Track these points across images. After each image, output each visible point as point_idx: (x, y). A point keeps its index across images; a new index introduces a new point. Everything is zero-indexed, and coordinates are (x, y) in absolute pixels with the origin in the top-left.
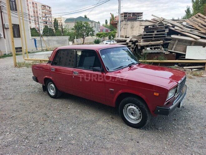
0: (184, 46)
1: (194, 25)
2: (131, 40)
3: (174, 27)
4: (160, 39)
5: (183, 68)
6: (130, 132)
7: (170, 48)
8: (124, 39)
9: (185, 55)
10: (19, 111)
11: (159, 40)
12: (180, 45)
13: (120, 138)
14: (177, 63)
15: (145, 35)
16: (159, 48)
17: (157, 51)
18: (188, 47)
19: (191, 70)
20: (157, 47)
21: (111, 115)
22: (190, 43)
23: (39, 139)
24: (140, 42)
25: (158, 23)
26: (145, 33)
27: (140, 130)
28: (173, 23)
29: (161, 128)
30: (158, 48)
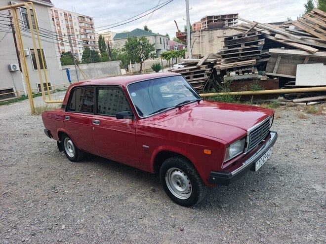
0: (293, 65)
1: (307, 30)
2: (205, 60)
3: (273, 35)
4: (252, 56)
5: (293, 102)
6: (174, 214)
7: (269, 70)
8: (195, 60)
9: (294, 80)
10: (17, 184)
11: (250, 58)
12: (285, 64)
13: (156, 224)
14: (282, 94)
15: (226, 52)
16: (250, 71)
17: (246, 76)
18: (299, 66)
19: (305, 104)
20: (246, 69)
21: (153, 186)
22: (302, 60)
23: (33, 227)
24: (220, 64)
25: (249, 30)
26: (227, 49)
27: (192, 210)
28: (272, 29)
29: (226, 205)
30: (248, 72)
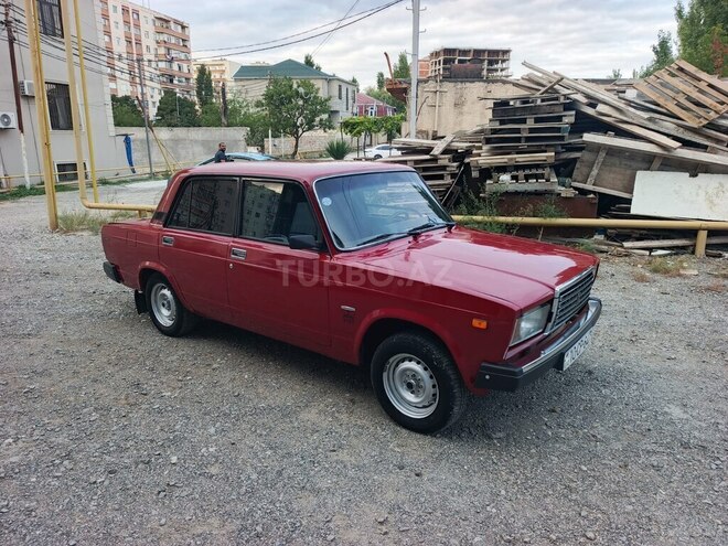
0: (629, 172)
1: (661, 101)
2: (449, 145)
3: (593, 106)
4: (547, 146)
5: (622, 247)
6: (399, 446)
7: (579, 178)
8: (429, 142)
9: (629, 201)
10: (51, 374)
11: (543, 148)
12: (614, 169)
13: (366, 462)
14: (602, 230)
15: (494, 131)
16: (542, 176)
17: (532, 186)
18: (640, 174)
19: (647, 253)
20: (534, 171)
21: (350, 392)
22: (648, 162)
24: (479, 155)
25: (543, 89)
26: (497, 125)
27: (434, 440)
28: (589, 91)
29: (501, 435)
30: (537, 177)
